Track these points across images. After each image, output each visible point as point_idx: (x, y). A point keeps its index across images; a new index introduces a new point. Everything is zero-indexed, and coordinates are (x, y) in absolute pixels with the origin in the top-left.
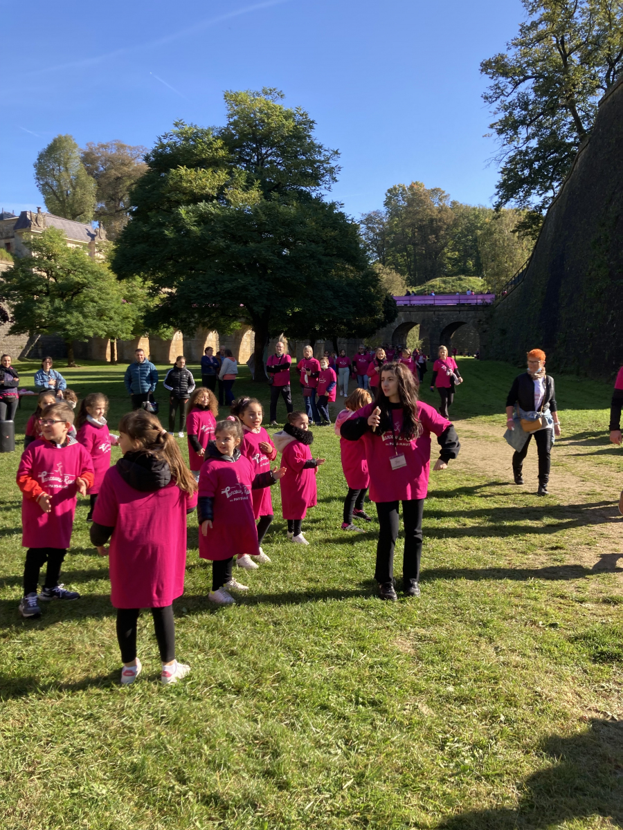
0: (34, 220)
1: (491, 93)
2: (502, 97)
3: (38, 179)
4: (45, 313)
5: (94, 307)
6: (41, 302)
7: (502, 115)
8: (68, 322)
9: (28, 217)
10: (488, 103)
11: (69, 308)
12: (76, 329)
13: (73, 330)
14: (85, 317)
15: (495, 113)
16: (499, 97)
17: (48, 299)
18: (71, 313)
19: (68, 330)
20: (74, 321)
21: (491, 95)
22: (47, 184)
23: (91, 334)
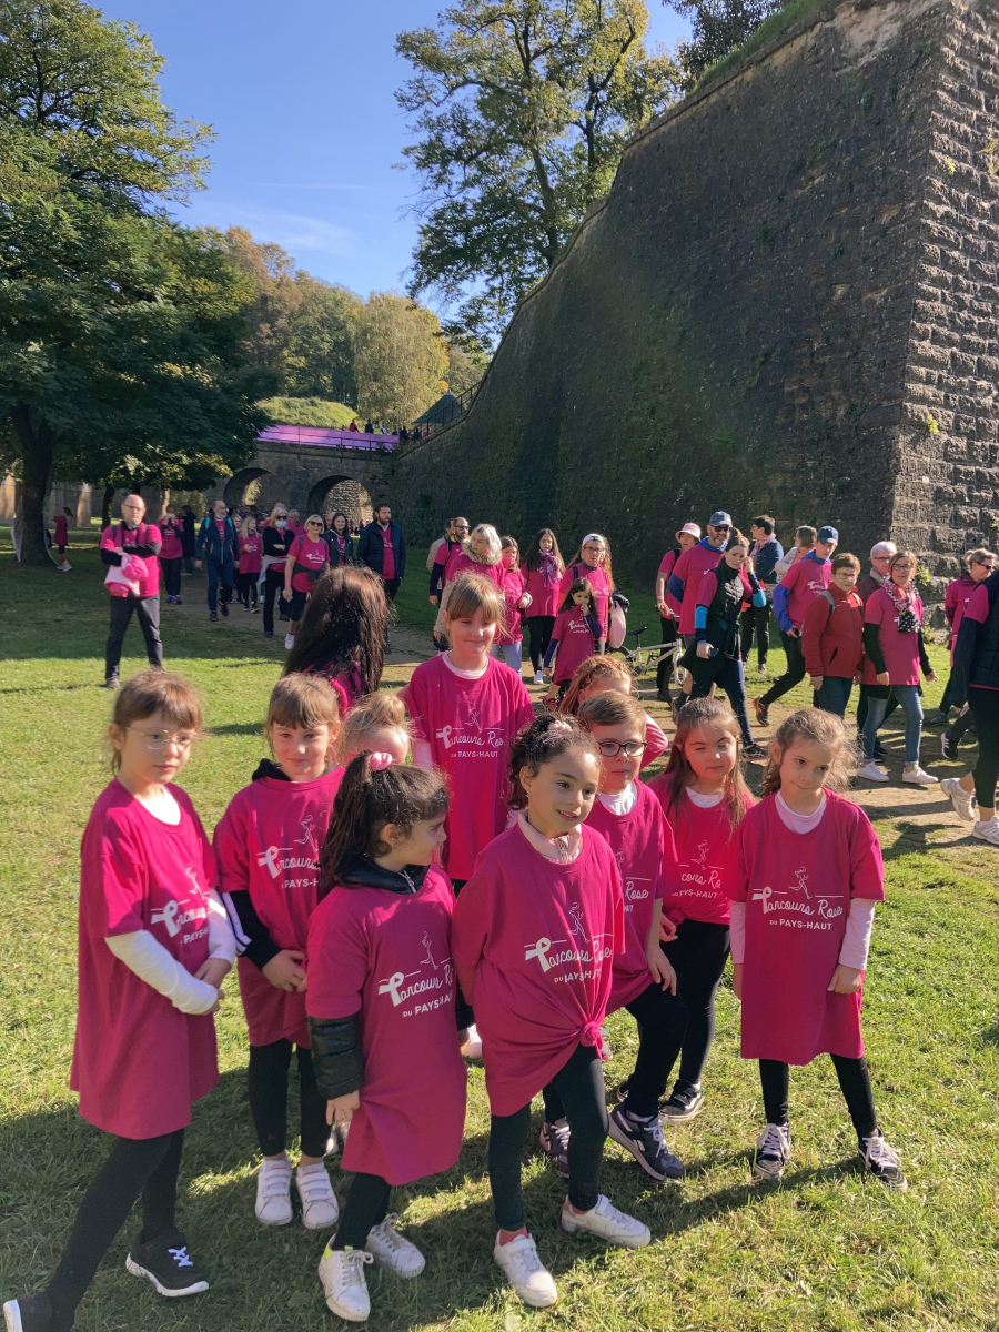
1: (410, 93)
2: (427, 104)
7: (424, 136)
15: (416, 130)
16: (422, 104)
21: (410, 95)
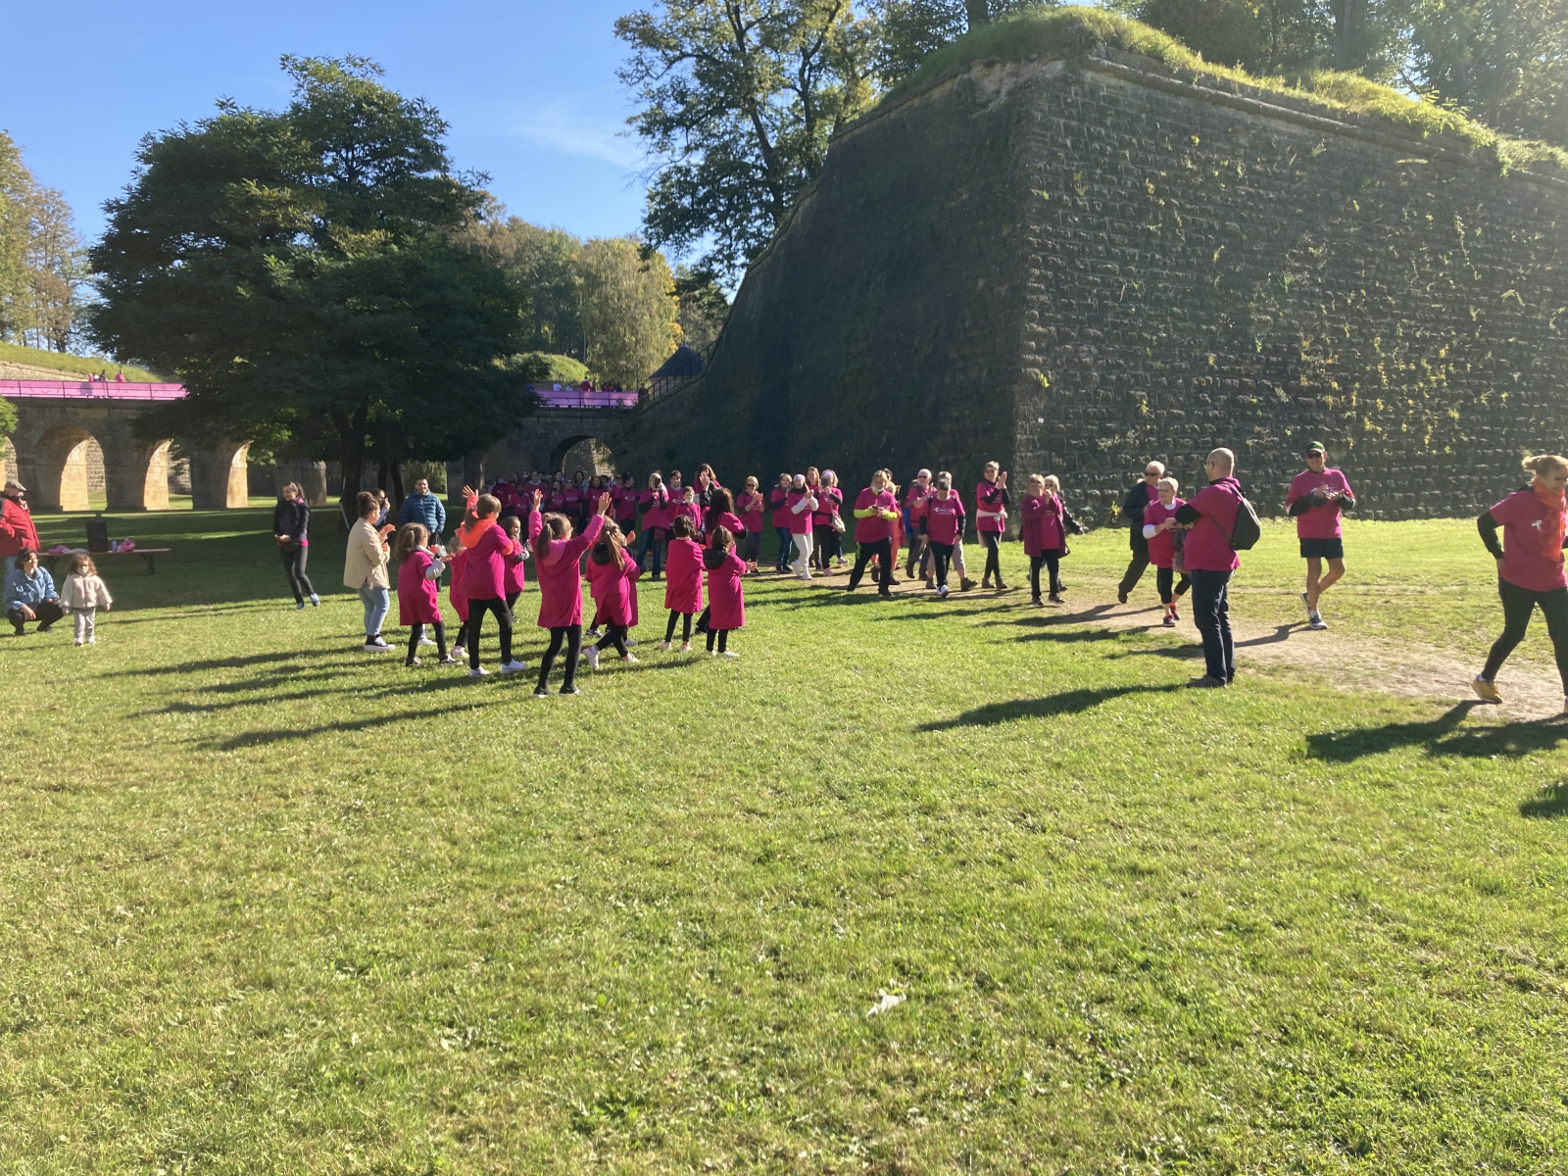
1: (629, 69)
7: (646, 106)
10: (625, 85)
15: (637, 102)
16: (642, 78)
21: (630, 72)
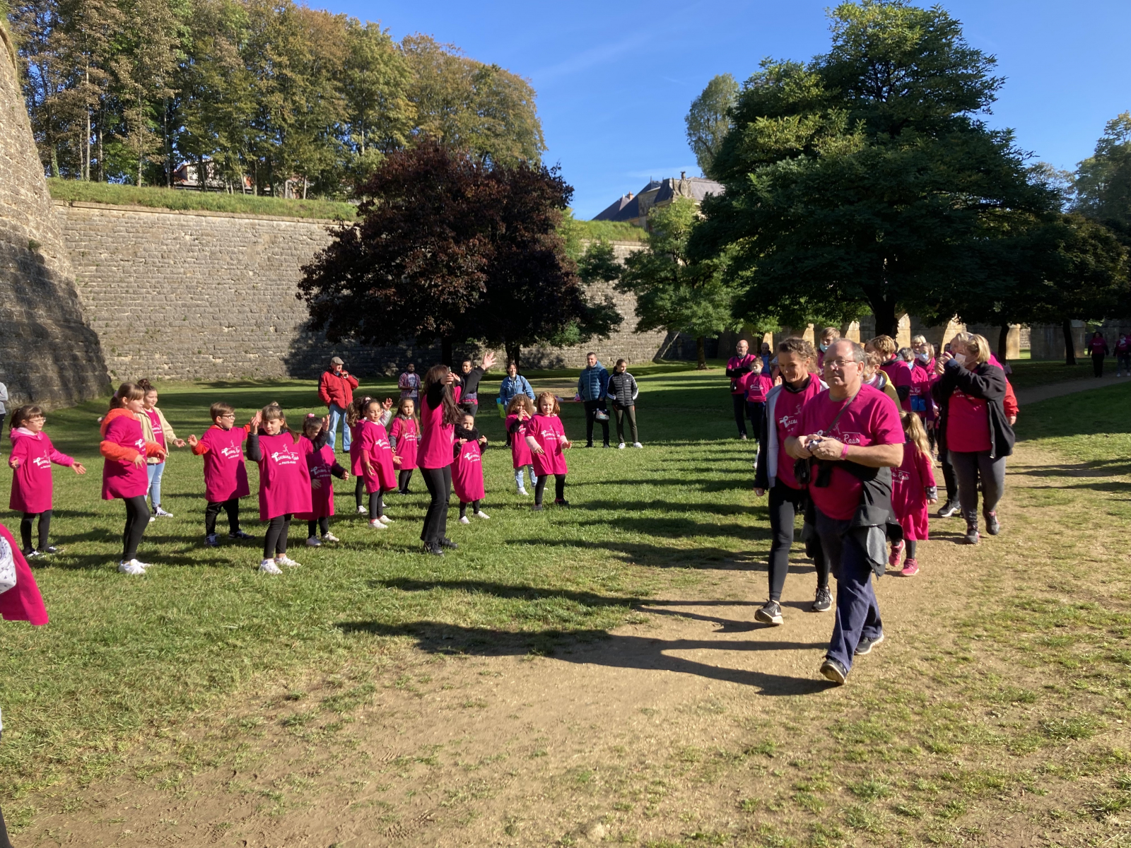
0: (676, 188)
3: (690, 135)
4: (668, 305)
5: (728, 293)
6: (664, 291)
8: (694, 314)
9: (671, 185)
11: (696, 296)
12: (703, 323)
13: (700, 325)
14: (716, 306)
17: (672, 287)
18: (699, 304)
19: (695, 324)
20: (700, 313)
22: (700, 138)
23: (722, 328)
